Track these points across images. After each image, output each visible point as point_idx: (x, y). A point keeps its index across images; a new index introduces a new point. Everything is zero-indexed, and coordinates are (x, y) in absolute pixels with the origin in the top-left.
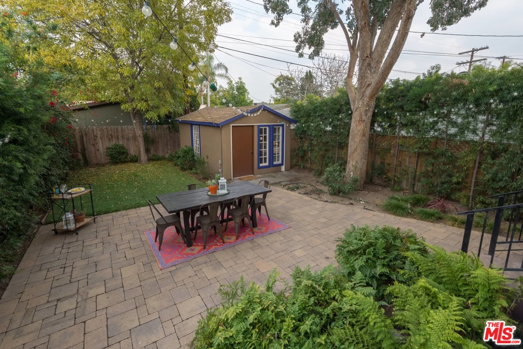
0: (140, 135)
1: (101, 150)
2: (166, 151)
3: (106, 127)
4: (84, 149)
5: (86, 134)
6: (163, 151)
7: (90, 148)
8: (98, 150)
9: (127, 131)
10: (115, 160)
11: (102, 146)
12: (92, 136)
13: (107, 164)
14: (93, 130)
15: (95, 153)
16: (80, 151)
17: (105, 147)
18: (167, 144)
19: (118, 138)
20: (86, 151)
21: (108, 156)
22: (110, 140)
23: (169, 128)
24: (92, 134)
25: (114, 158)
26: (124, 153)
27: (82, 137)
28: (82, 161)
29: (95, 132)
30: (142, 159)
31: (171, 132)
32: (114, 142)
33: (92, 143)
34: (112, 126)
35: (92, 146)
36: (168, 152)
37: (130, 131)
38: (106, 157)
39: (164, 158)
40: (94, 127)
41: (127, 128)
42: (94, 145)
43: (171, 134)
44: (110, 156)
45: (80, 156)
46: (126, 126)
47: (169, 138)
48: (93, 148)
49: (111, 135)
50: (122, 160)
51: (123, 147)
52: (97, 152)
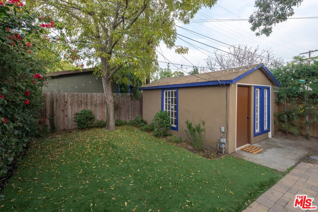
0: (111, 101)
1: (70, 115)
2: (127, 117)
3: (77, 93)
4: (52, 115)
5: (57, 100)
6: (125, 116)
7: (59, 114)
8: (67, 116)
9: (96, 97)
10: (82, 125)
11: (72, 111)
12: (63, 102)
13: (74, 129)
14: (64, 96)
15: (63, 119)
16: (48, 117)
17: (74, 113)
18: (128, 110)
19: (87, 104)
20: (55, 117)
21: (75, 121)
22: (79, 106)
23: (131, 96)
24: (63, 100)
25: (81, 123)
26: (91, 118)
27: (52, 103)
28: (49, 128)
29: (66, 98)
30: (111, 125)
31: (132, 100)
32: (83, 108)
33: (61, 109)
34: (82, 93)
35: (61, 111)
36: (128, 118)
37: (98, 98)
38: (74, 123)
39: (125, 124)
40: (66, 94)
41: (96, 95)
42: (63, 111)
43: (132, 101)
44: (78, 122)
45: (48, 122)
46: (95, 93)
47: (130, 104)
48: (62, 114)
49: (81, 101)
50: (89, 125)
51: (90, 113)
52: (66, 117)
